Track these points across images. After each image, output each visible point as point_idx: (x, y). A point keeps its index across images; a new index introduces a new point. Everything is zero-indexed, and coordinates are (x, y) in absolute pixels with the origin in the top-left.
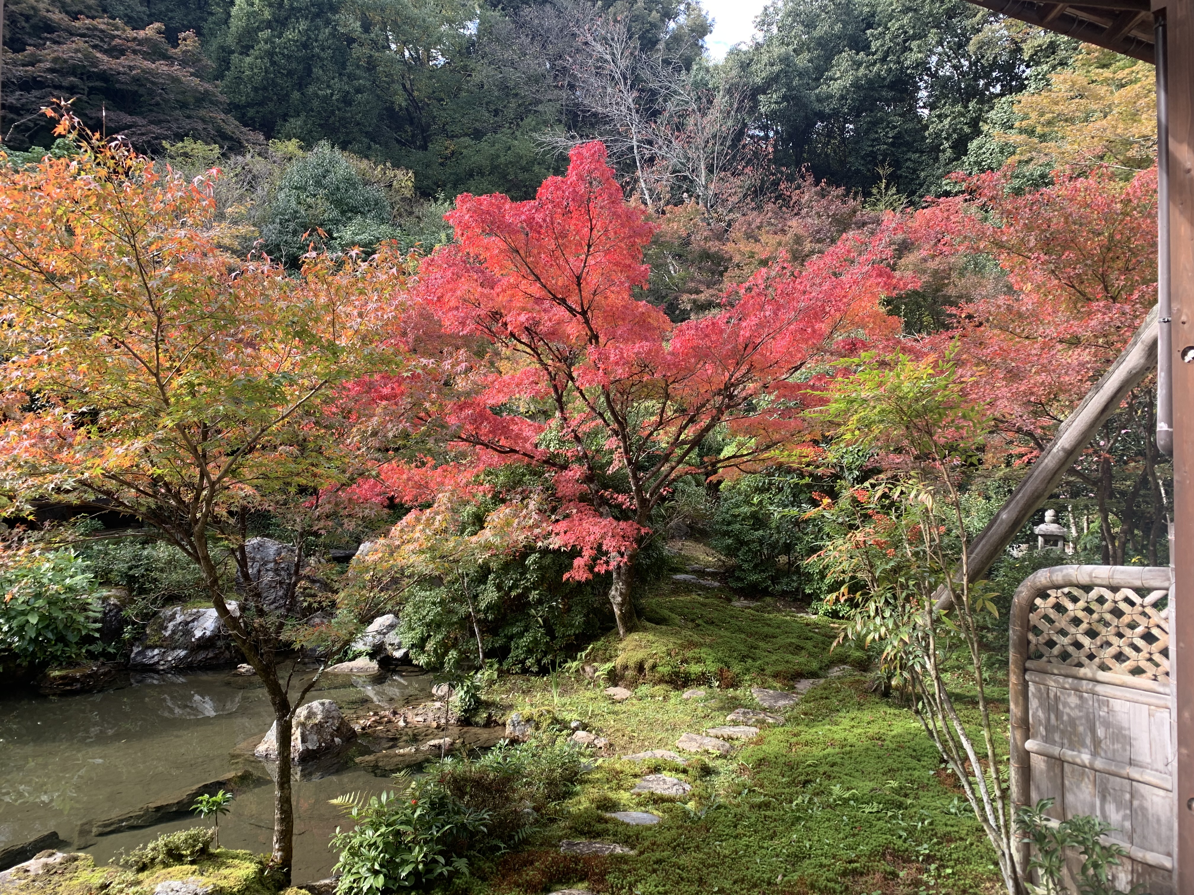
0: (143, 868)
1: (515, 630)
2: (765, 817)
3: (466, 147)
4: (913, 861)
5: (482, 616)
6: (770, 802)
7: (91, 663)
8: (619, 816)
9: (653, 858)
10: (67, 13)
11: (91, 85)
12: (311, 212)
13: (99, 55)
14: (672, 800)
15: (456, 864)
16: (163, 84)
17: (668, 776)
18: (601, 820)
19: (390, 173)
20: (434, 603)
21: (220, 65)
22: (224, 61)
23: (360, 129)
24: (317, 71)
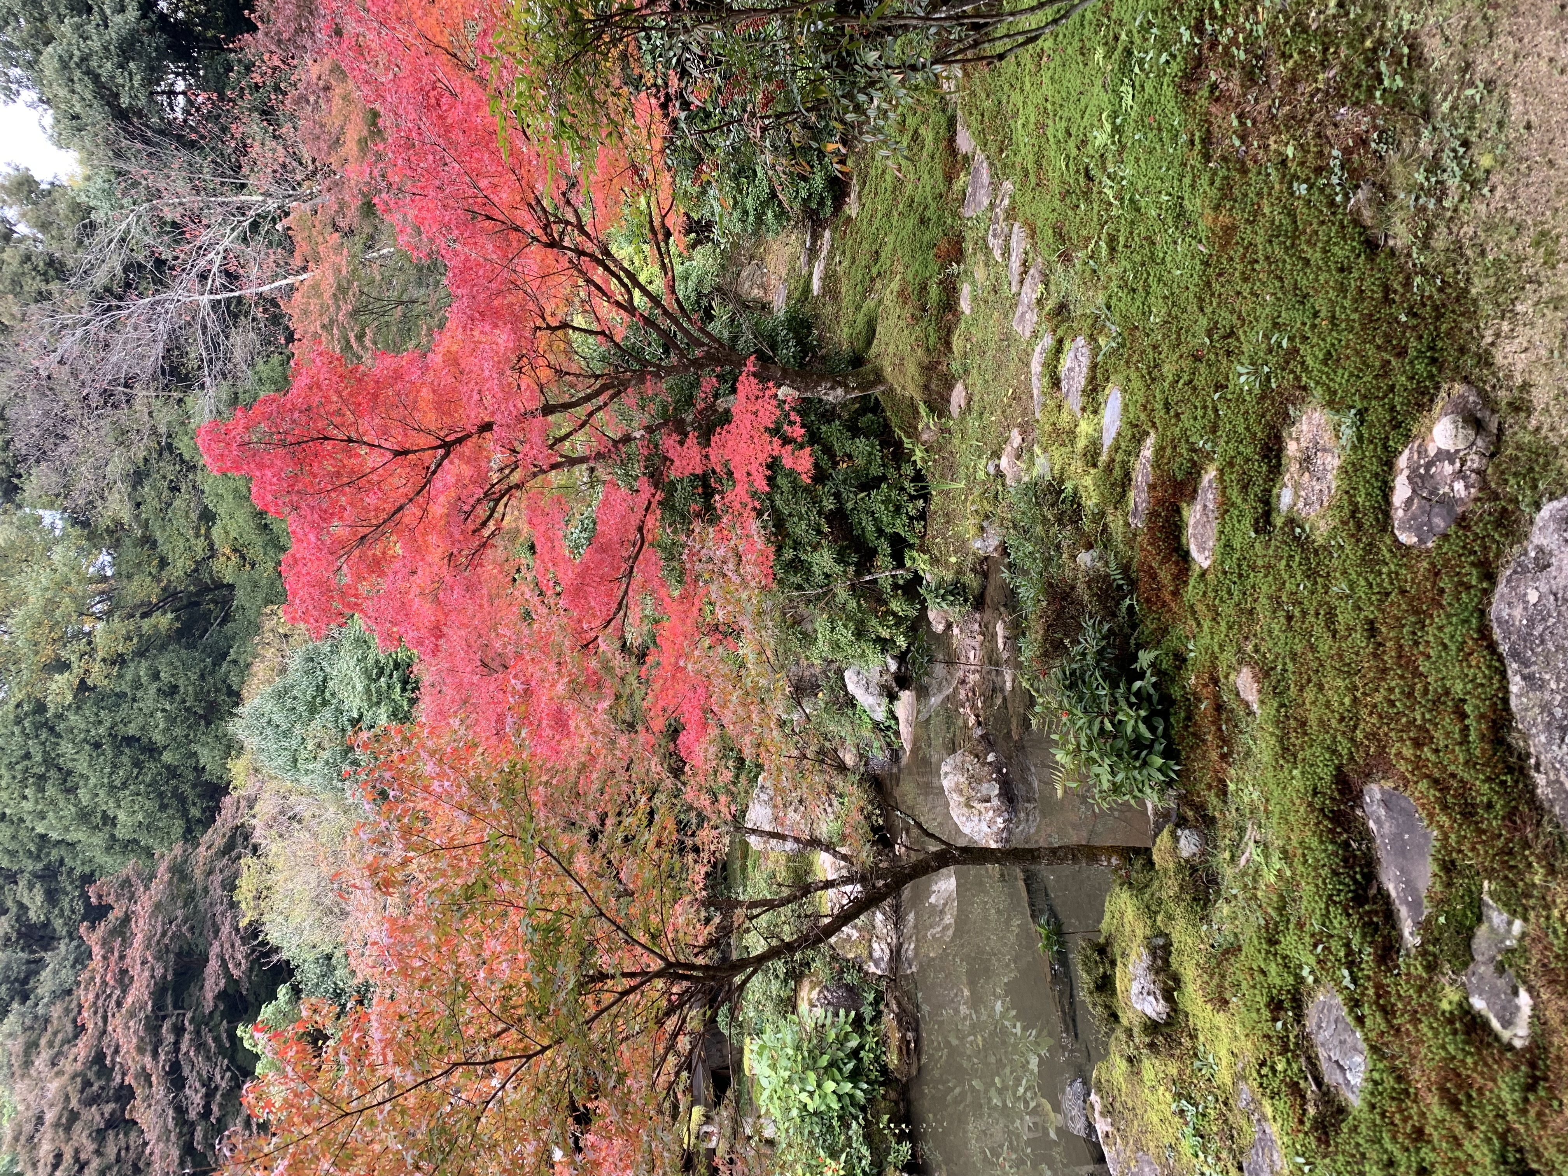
0: (1115, 1017)
1: (870, 527)
2: (1126, 246)
3: (227, 533)
4: (1200, 51)
5: (852, 568)
6: (1109, 234)
7: (885, 1019)
8: (1108, 441)
9: (1162, 413)
10: (76, 1037)
11: (170, 1008)
12: (326, 744)
13: (130, 1000)
14: (1094, 367)
15: (1145, 666)
16: (164, 924)
17: (1066, 362)
18: (1109, 469)
19: (269, 636)
20: (833, 629)
21: (132, 851)
22: (126, 847)
23: (210, 674)
24: (132, 730)
